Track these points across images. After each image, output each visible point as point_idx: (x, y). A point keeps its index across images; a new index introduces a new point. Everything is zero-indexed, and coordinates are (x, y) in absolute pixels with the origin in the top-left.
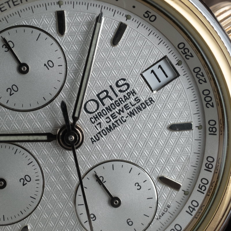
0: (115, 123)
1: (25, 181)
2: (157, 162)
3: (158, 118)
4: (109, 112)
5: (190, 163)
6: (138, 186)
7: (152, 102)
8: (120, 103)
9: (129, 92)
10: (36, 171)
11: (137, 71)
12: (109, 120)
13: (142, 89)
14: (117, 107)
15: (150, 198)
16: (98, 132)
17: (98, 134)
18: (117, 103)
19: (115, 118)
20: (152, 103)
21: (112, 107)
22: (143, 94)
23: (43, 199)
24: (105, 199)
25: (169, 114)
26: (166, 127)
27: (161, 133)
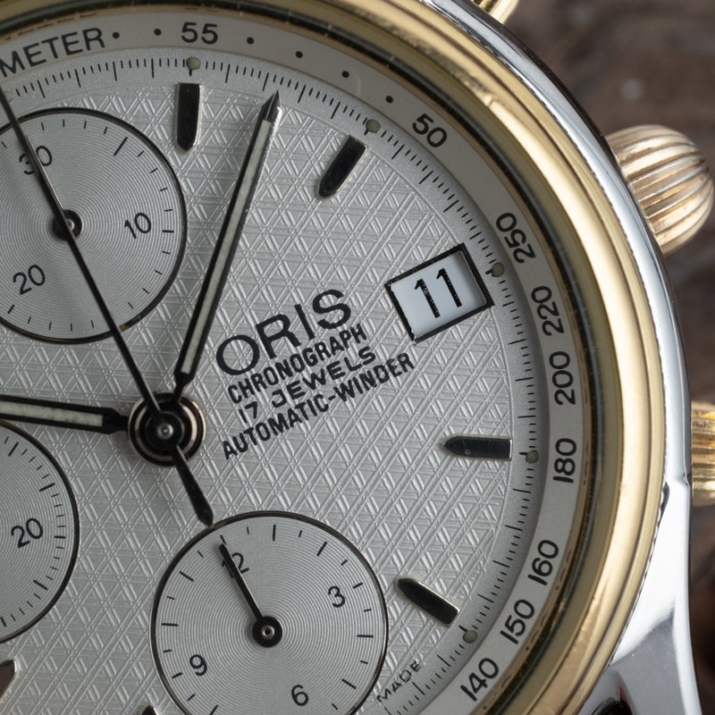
0: (296, 411)
1: (26, 534)
2: (400, 537)
3: (418, 412)
4: (283, 378)
5: (490, 554)
6: (336, 596)
7: (407, 366)
8: (318, 357)
9: (346, 329)
10: (59, 511)
11: (378, 277)
12: (281, 400)
13: (382, 327)
14: (308, 367)
15: (367, 636)
16: (246, 428)
17: (245, 432)
18: (309, 354)
19: (297, 396)
20: (406, 370)
21: (293, 364)
22: (386, 341)
23: (67, 592)
24: (238, 619)
25: (448, 408)
26: (437, 441)
27: (420, 456)
